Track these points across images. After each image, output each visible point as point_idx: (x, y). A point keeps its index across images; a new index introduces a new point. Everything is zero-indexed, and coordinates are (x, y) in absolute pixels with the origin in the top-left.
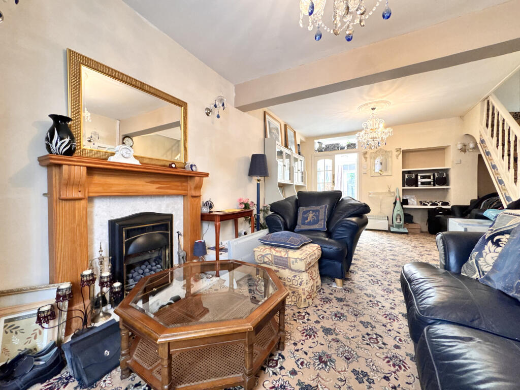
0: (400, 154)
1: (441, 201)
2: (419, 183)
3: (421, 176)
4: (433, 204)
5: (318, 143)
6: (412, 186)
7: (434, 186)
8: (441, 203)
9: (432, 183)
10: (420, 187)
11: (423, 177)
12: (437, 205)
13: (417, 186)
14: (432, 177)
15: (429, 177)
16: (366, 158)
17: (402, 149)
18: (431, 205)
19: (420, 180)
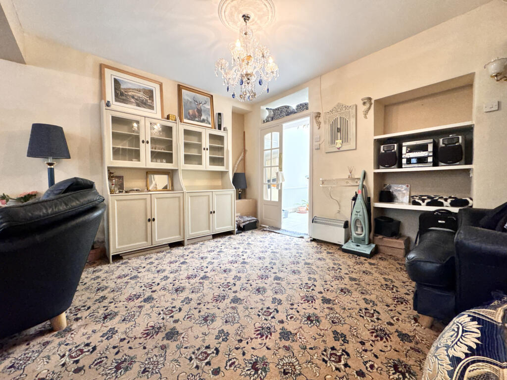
0: (369, 108)
1: (450, 197)
2: (404, 161)
3: (408, 147)
4: (433, 203)
5: (267, 111)
6: (389, 167)
7: (435, 164)
8: (449, 201)
9: (430, 159)
10: (406, 168)
11: (412, 149)
12: (441, 204)
13: (400, 166)
14: (430, 148)
15: (424, 148)
16: (319, 123)
17: (375, 97)
18: (428, 204)
19: (406, 155)
